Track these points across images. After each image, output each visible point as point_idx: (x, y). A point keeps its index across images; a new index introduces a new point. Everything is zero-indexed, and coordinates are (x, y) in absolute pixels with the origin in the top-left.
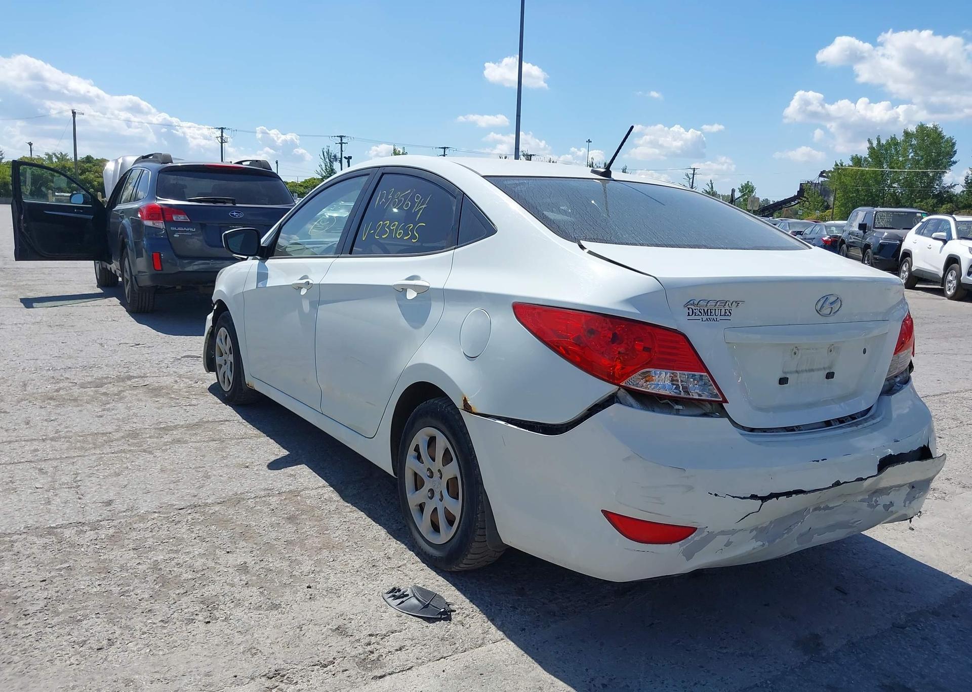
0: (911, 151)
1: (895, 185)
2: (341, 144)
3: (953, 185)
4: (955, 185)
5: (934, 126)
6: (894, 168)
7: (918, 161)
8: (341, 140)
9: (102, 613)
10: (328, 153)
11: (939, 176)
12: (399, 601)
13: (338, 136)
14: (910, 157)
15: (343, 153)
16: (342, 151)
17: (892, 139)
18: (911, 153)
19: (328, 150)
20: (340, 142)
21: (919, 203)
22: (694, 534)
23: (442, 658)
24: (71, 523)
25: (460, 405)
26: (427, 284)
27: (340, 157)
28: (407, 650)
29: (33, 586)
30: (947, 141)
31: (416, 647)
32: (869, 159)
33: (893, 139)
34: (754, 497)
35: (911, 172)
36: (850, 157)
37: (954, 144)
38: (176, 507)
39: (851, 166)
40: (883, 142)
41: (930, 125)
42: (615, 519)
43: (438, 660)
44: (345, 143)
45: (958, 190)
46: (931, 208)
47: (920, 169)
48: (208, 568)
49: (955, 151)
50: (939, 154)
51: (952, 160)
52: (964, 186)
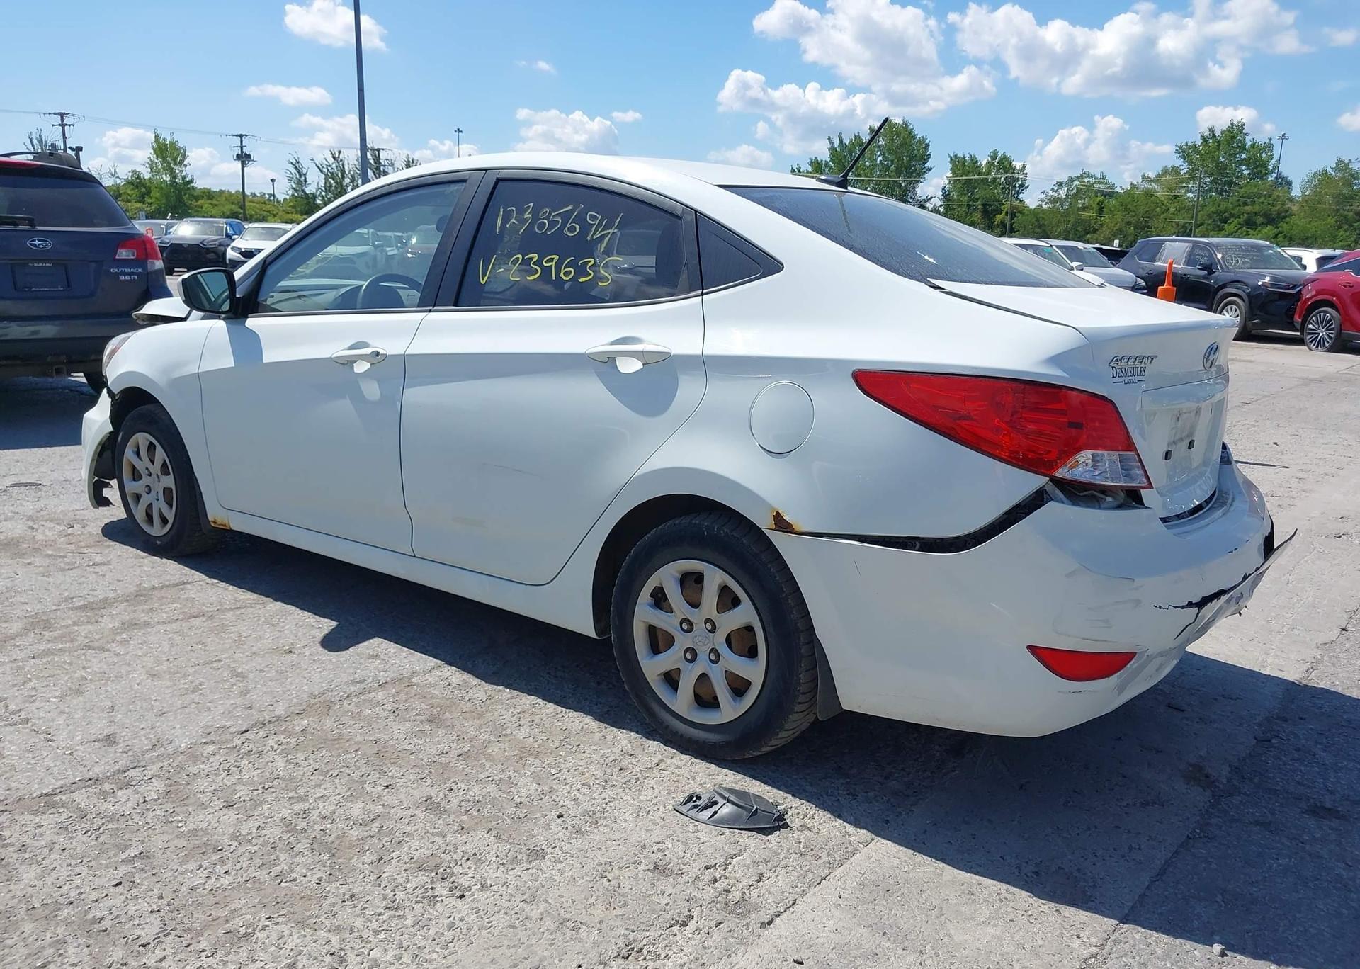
0: (879, 153)
2: (63, 126)
3: (929, 198)
4: (931, 198)
5: (904, 122)
6: (861, 176)
7: (888, 167)
8: (62, 120)
9: (276, 916)
10: (40, 141)
11: (912, 186)
12: (708, 813)
13: (55, 114)
14: (878, 162)
15: (67, 140)
16: (65, 138)
17: (855, 137)
18: (879, 156)
19: (40, 136)
20: (60, 123)
22: (1133, 660)
23: (822, 880)
24: (74, 783)
25: (764, 522)
26: (666, 350)
27: (62, 148)
28: (769, 878)
29: (107, 895)
30: (919, 141)
31: (777, 872)
32: (831, 163)
33: (857, 137)
34: (1190, 604)
35: (880, 181)
36: (809, 160)
37: (927, 146)
38: (233, 730)
39: (810, 173)
40: (846, 141)
41: (899, 121)
42: (1044, 655)
43: (818, 884)
44: (70, 125)
45: (935, 203)
47: (890, 177)
48: (379, 816)
49: (929, 155)
50: (911, 158)
51: (926, 165)
52: (941, 200)
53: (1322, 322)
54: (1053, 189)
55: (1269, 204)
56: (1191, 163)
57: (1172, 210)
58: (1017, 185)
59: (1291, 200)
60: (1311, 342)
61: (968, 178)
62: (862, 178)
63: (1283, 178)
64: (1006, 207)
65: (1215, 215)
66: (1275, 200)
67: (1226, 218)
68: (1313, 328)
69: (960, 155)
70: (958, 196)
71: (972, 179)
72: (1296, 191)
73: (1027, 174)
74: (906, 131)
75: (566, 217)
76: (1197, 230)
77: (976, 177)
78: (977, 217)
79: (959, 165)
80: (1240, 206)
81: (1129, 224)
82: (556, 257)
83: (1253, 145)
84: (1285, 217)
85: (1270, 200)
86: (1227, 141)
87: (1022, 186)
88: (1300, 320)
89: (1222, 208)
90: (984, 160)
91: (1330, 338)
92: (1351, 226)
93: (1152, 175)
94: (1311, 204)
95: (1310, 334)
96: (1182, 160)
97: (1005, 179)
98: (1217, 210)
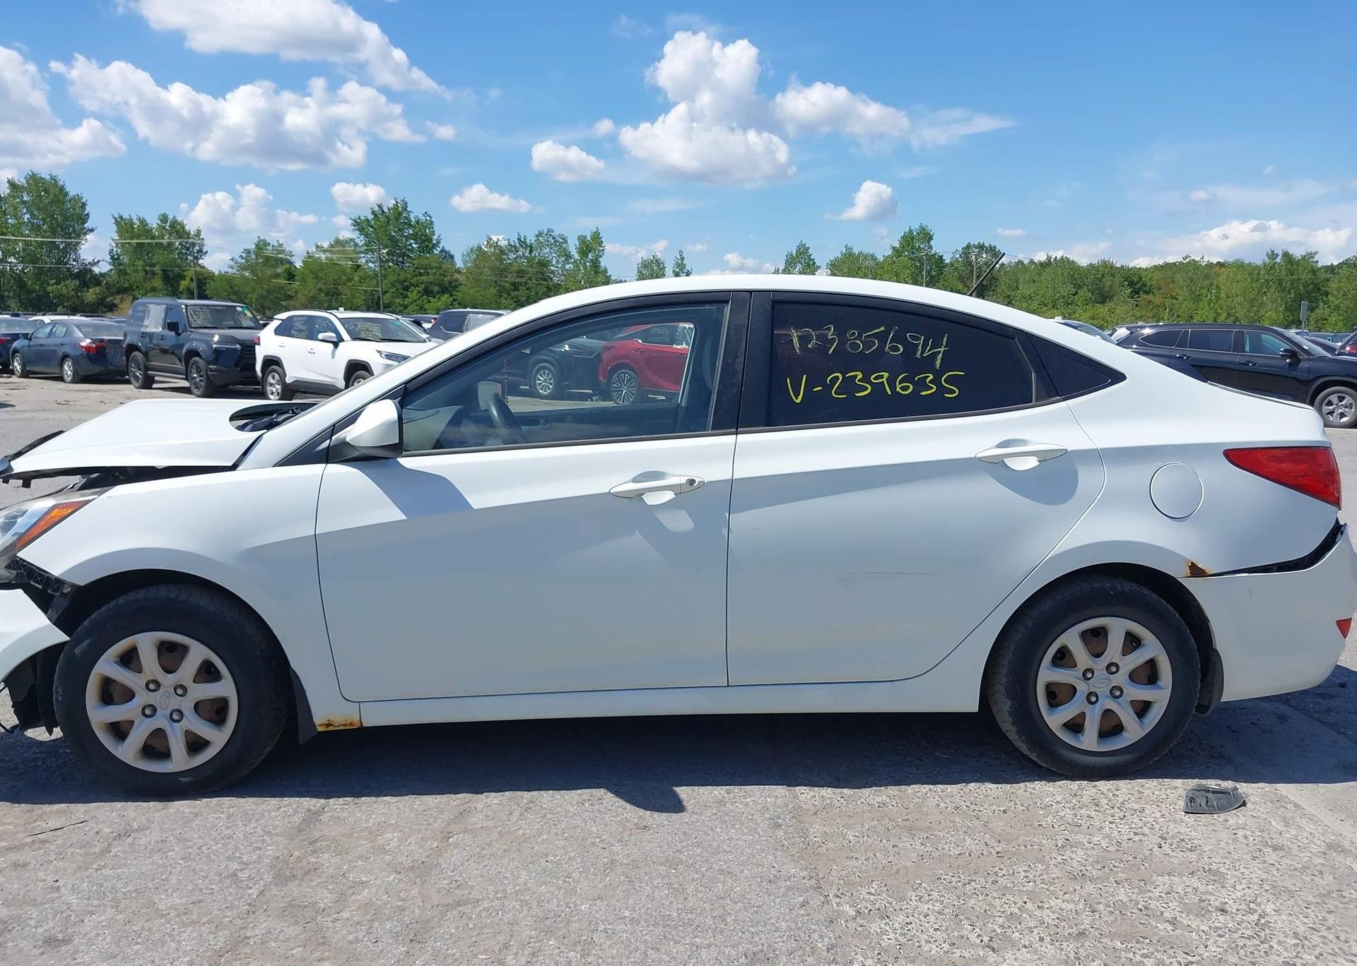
0: (25, 211)
1: (12, 259)
3: (96, 261)
4: (99, 261)
5: (52, 177)
7: (39, 226)
11: (74, 247)
14: (25, 220)
18: (25, 213)
21: (55, 286)
25: (1179, 572)
30: (73, 199)
35: (31, 242)
37: (84, 205)
41: (46, 176)
45: (103, 268)
46: (73, 293)
47: (45, 238)
49: (87, 214)
50: (66, 218)
51: (86, 226)
52: (110, 263)
53: (623, 381)
54: (241, 256)
55: (441, 275)
56: (366, 235)
57: (356, 279)
58: (195, 251)
59: (458, 271)
60: (617, 398)
61: (140, 241)
62: (7, 237)
63: (446, 252)
64: (190, 273)
65: (397, 284)
66: (444, 271)
67: (406, 286)
68: (616, 386)
69: (126, 216)
70: (130, 260)
71: (144, 243)
72: (459, 264)
73: (203, 239)
74: (57, 187)
75: (882, 337)
76: (384, 298)
77: (148, 241)
78: (158, 283)
79: (124, 226)
80: (416, 276)
81: (320, 290)
82: (886, 375)
83: (418, 222)
84: (456, 286)
85: (441, 271)
86: (395, 217)
87: (199, 252)
88: (605, 381)
89: (402, 277)
90: (153, 222)
91: (632, 394)
92: (509, 294)
93: (326, 245)
94: (475, 274)
95: (615, 391)
96: (358, 232)
97: (180, 244)
98: (398, 279)
